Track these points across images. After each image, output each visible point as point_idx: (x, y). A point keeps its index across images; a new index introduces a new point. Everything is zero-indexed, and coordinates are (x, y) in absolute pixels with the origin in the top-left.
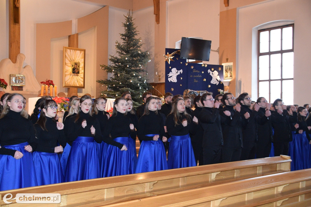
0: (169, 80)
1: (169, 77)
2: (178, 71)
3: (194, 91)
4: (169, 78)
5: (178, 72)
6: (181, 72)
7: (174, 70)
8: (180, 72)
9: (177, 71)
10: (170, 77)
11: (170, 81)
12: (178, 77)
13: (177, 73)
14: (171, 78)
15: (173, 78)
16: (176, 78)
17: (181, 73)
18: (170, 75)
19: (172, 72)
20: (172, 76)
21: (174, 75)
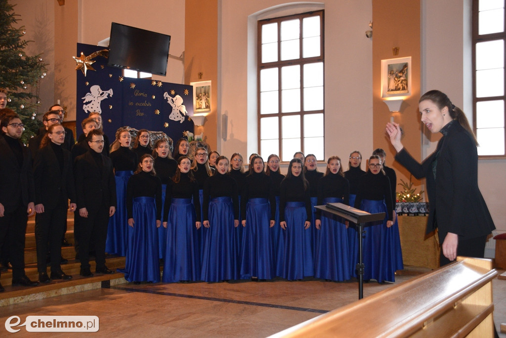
0: (86, 108)
1: (84, 102)
2: (105, 92)
4: (84, 106)
5: (103, 93)
6: (109, 94)
7: (95, 89)
8: (107, 94)
9: (101, 92)
10: (87, 103)
11: (88, 111)
12: (104, 104)
13: (101, 95)
14: (88, 105)
15: (92, 106)
16: (99, 105)
17: (111, 96)
18: (87, 98)
19: (91, 93)
20: (91, 101)
21: (94, 99)
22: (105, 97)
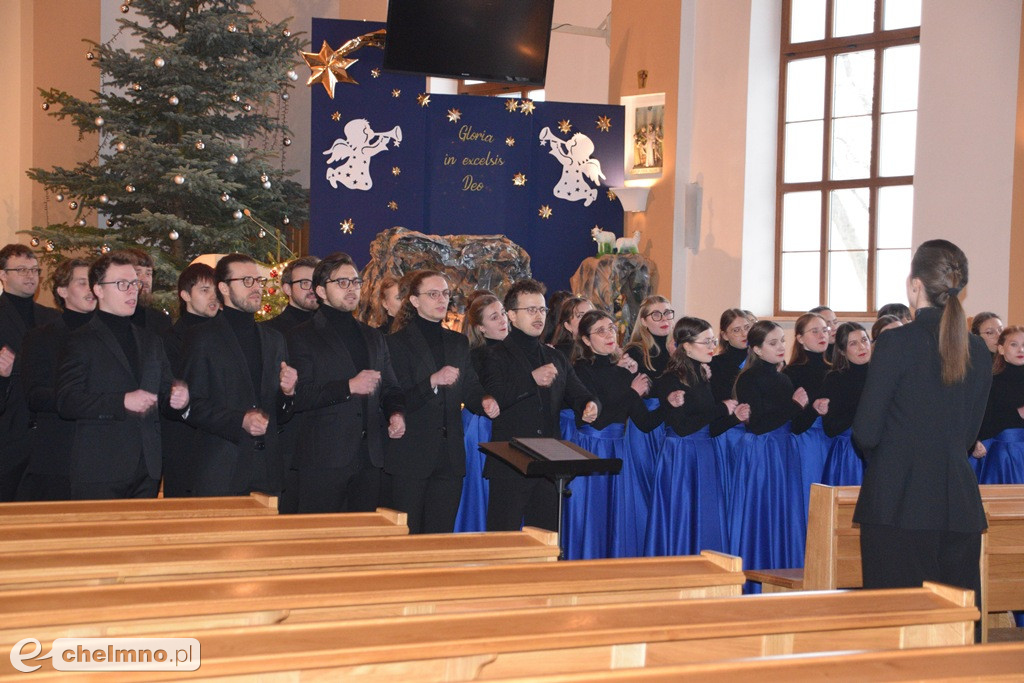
0: (333, 177)
1: (329, 162)
2: (381, 135)
3: (430, 237)
4: (330, 171)
5: (376, 138)
6: (392, 140)
7: (357, 129)
8: (387, 141)
9: (372, 134)
10: (335, 165)
11: (338, 182)
12: (378, 165)
13: (372, 142)
14: (339, 169)
15: (349, 171)
16: (366, 168)
17: (397, 144)
18: (337, 152)
19: (345, 138)
20: (347, 159)
21: (355, 153)
22: (382, 146)
